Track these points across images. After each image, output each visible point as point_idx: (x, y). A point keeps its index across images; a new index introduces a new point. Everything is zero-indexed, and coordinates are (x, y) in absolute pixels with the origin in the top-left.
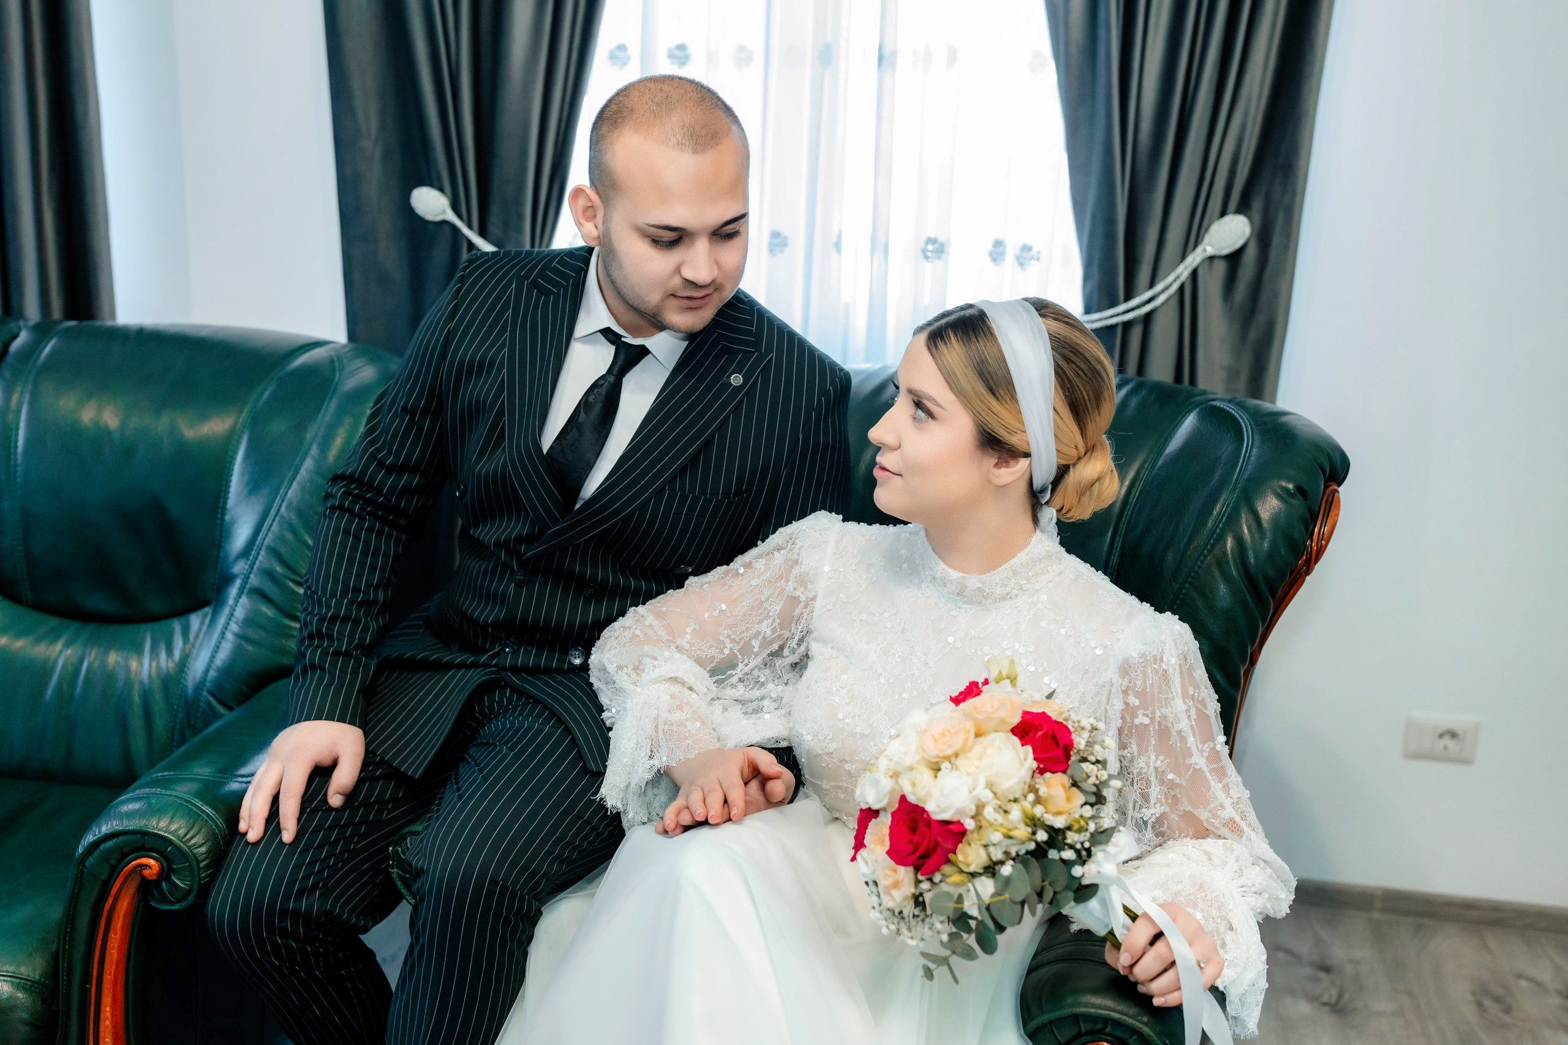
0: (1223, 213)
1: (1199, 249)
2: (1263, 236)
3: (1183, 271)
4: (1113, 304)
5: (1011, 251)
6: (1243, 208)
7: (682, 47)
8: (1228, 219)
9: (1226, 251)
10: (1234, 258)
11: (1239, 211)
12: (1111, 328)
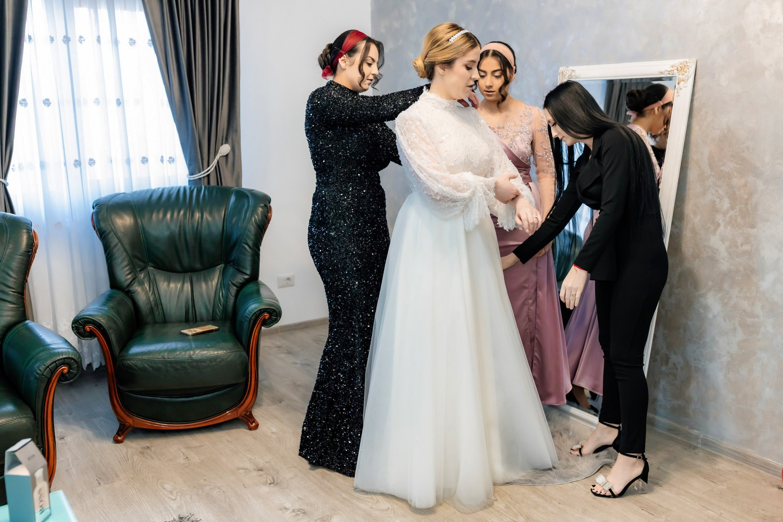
0: (222, 145)
1: (218, 154)
2: (233, 149)
3: (215, 161)
4: (200, 172)
5: (166, 159)
6: (227, 142)
7: (47, 100)
8: (224, 145)
9: (225, 154)
10: (227, 156)
11: (225, 143)
12: (200, 179)
